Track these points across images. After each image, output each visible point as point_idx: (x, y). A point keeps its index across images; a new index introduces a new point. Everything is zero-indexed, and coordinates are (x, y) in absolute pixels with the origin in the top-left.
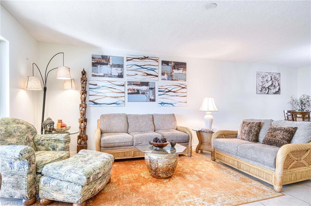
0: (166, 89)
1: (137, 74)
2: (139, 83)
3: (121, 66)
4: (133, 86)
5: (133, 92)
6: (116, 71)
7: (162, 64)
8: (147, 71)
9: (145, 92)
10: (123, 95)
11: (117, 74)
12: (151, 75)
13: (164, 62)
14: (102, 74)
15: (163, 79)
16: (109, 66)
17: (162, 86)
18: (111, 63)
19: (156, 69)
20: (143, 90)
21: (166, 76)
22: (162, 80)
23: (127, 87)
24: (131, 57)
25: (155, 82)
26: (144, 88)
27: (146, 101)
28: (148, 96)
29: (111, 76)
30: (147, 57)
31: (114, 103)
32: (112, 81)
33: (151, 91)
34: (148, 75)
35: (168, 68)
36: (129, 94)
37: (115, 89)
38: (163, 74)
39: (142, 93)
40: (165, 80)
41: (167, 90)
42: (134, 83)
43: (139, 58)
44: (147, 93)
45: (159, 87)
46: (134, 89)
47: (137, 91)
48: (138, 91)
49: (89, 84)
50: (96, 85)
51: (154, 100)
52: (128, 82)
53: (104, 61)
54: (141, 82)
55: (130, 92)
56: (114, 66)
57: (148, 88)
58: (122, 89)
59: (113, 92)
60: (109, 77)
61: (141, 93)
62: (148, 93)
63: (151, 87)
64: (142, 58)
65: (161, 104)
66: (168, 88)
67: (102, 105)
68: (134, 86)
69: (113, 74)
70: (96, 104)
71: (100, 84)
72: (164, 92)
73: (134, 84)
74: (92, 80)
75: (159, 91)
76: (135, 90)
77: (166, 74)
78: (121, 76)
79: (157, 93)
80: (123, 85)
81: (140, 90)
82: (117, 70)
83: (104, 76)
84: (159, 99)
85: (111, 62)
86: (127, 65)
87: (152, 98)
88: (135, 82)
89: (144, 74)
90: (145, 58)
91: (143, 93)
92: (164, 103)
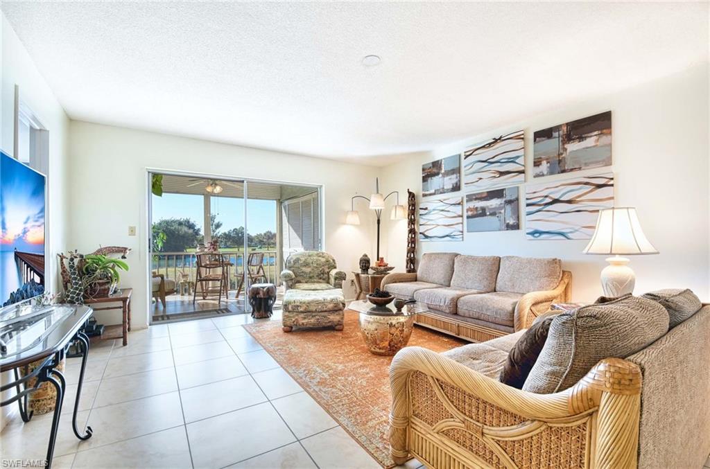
0: (546, 197)
1: (481, 179)
2: (485, 195)
3: (457, 171)
4: (475, 202)
5: (475, 213)
6: (449, 182)
7: (535, 140)
8: (500, 166)
9: (497, 211)
10: (460, 220)
11: (451, 187)
12: (508, 173)
13: (539, 135)
14: (433, 191)
15: (537, 176)
16: (440, 175)
17: (535, 193)
18: (443, 171)
19: (518, 157)
20: (493, 207)
21: (544, 167)
22: (535, 177)
23: (466, 205)
24: (472, 148)
25: (518, 187)
26: (494, 203)
27: (500, 230)
28: (502, 218)
29: (443, 192)
30: (500, 139)
31: (447, 236)
32: (445, 200)
33: (508, 208)
34: (502, 174)
35: (552, 145)
36: (468, 217)
37: (449, 211)
38: (537, 163)
39: (491, 214)
40: (543, 175)
41: (548, 200)
42: (477, 196)
43: (483, 147)
44: (500, 213)
45: (528, 196)
46: (477, 208)
47: (481, 212)
48: (483, 209)
49: (421, 209)
50: (426, 209)
51: (516, 227)
52: (467, 196)
53: (435, 170)
54: (488, 192)
55: (470, 213)
56: (447, 173)
57: (503, 202)
58: (458, 210)
59: (446, 217)
60: (441, 193)
61: (488, 213)
62: (503, 211)
63: (508, 198)
64: (490, 144)
65: (532, 234)
66: (550, 194)
67: (433, 239)
68: (477, 201)
69: (445, 188)
70: (426, 237)
71: (430, 207)
72: (540, 205)
73: (476, 199)
74: (422, 203)
75: (528, 205)
76: (479, 209)
77: (544, 163)
78: (456, 188)
79: (524, 209)
80: (459, 204)
81: (488, 207)
82: (450, 179)
83: (434, 194)
84: (527, 223)
85: (443, 168)
86: (465, 167)
87: (511, 222)
88: (478, 194)
89: (493, 175)
90: (496, 141)
91: (493, 214)
92: (541, 233)
